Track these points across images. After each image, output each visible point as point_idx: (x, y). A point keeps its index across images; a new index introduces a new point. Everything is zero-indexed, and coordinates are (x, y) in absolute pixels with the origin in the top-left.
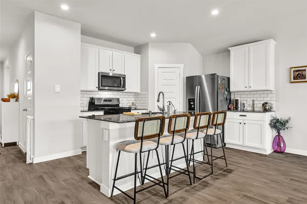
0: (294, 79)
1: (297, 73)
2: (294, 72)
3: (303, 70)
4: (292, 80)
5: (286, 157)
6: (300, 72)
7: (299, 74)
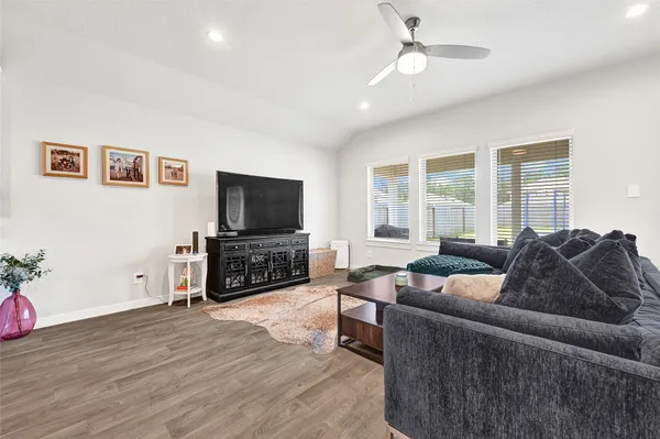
0: (52, 169)
1: (61, 157)
2: (52, 153)
3: (73, 154)
4: (49, 170)
5: (46, 339)
6: (67, 157)
7: (65, 159)
